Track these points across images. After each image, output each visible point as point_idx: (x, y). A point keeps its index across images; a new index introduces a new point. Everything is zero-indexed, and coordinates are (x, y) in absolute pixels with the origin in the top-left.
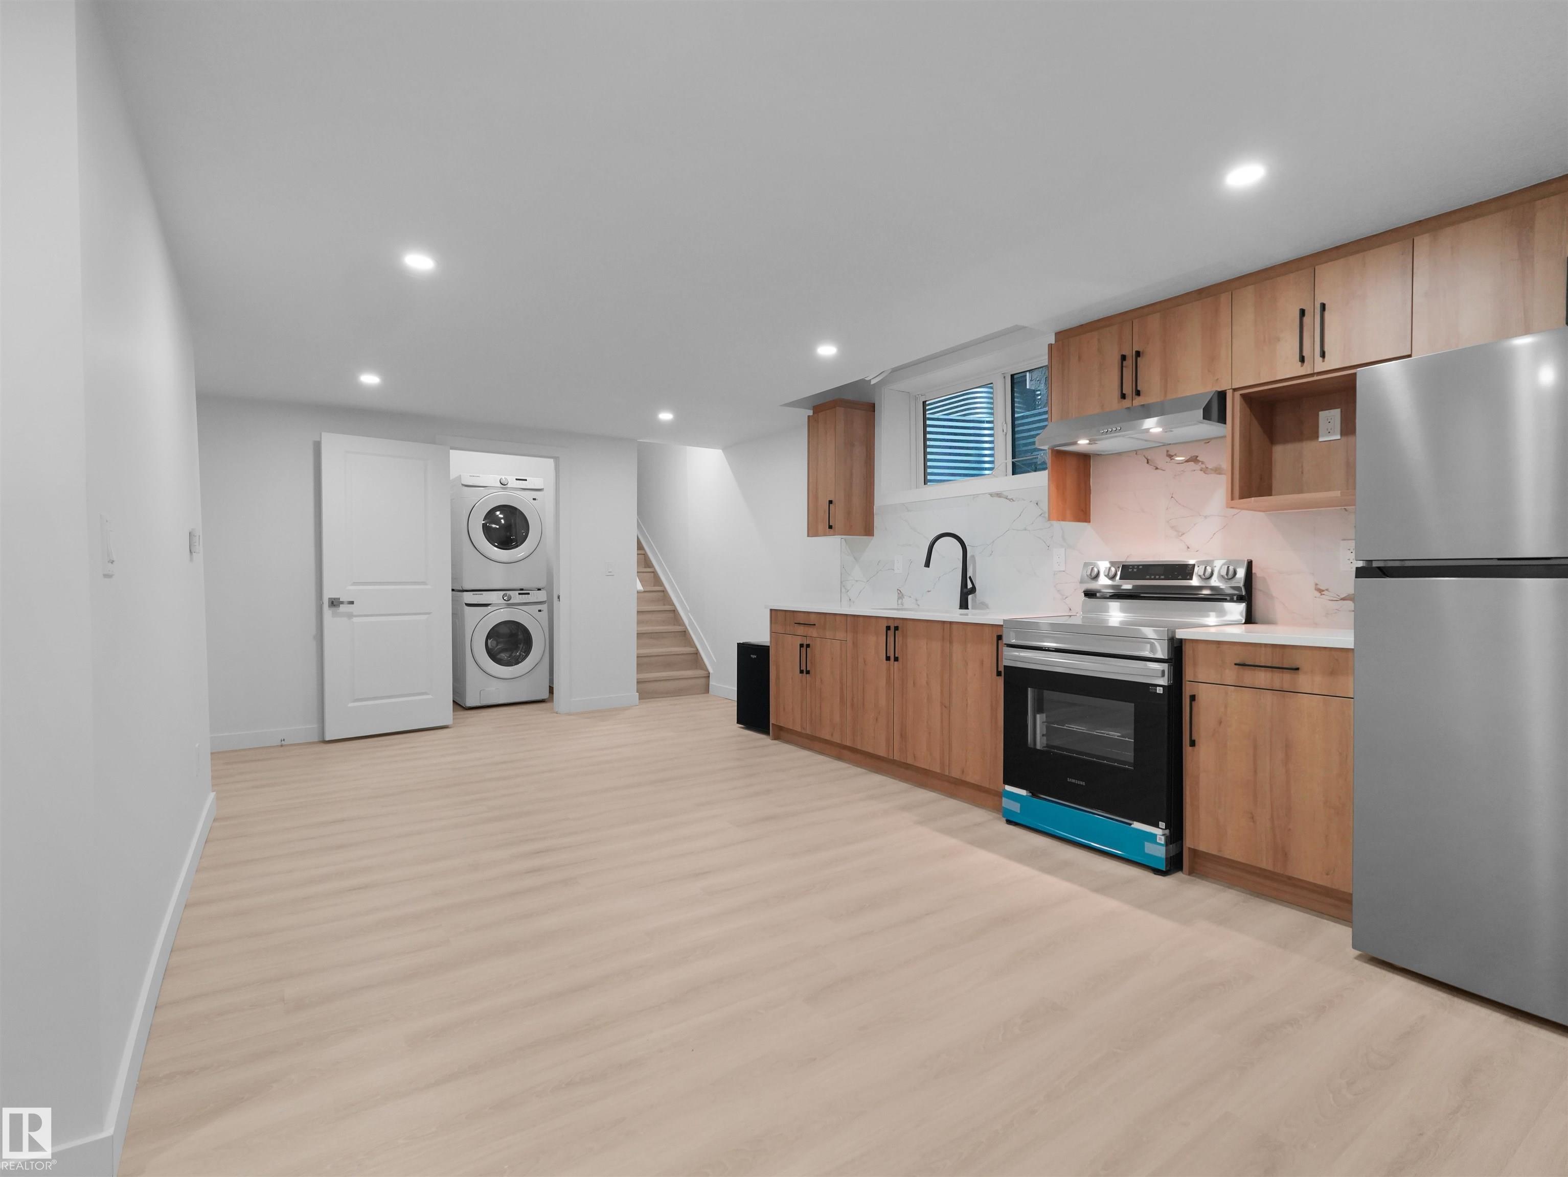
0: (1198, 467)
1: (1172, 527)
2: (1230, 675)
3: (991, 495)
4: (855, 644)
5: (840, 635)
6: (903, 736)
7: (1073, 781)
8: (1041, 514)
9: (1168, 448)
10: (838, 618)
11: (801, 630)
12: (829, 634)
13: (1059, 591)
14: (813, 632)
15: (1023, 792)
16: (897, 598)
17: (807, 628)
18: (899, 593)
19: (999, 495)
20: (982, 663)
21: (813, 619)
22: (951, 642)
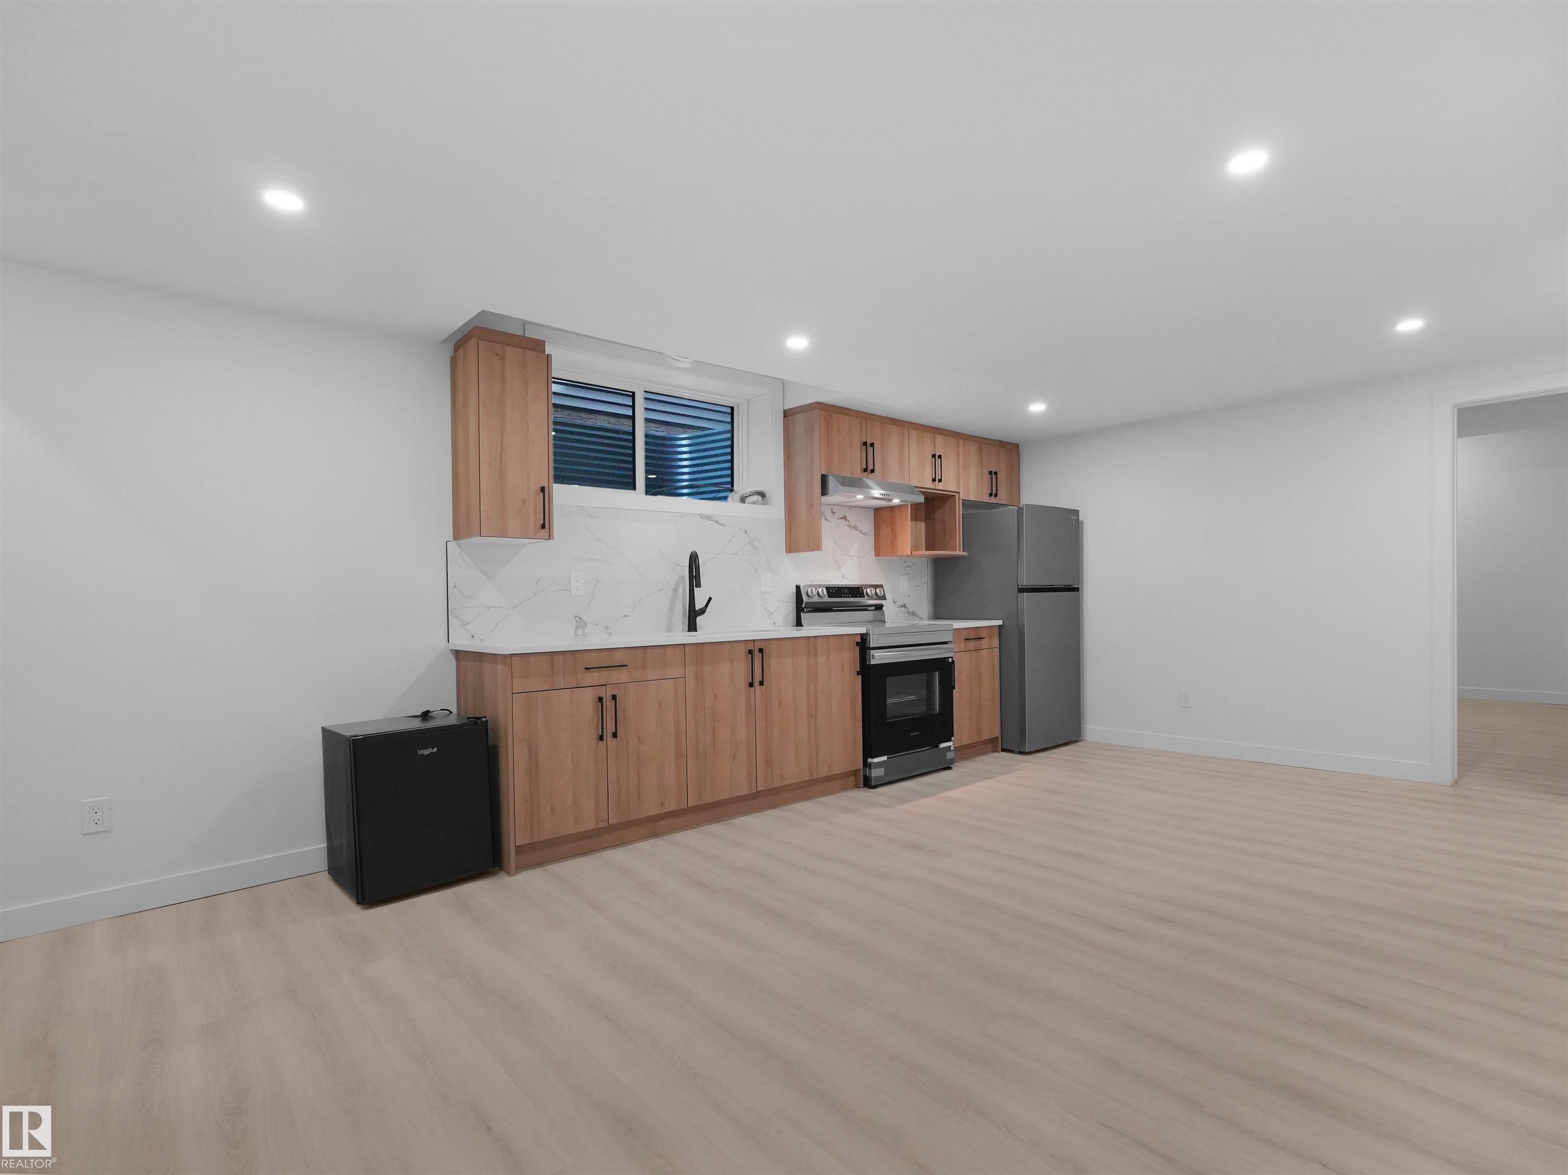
0: (847, 523)
1: (835, 562)
2: (962, 646)
3: (701, 516)
4: (699, 680)
5: (674, 671)
6: (768, 762)
7: (914, 734)
8: (750, 542)
9: (833, 507)
10: (669, 651)
11: (593, 678)
12: (651, 674)
13: (765, 609)
14: (622, 676)
15: (885, 758)
16: (574, 627)
17: (605, 673)
18: (577, 621)
19: (709, 518)
20: (843, 667)
21: (618, 659)
22: (816, 655)
